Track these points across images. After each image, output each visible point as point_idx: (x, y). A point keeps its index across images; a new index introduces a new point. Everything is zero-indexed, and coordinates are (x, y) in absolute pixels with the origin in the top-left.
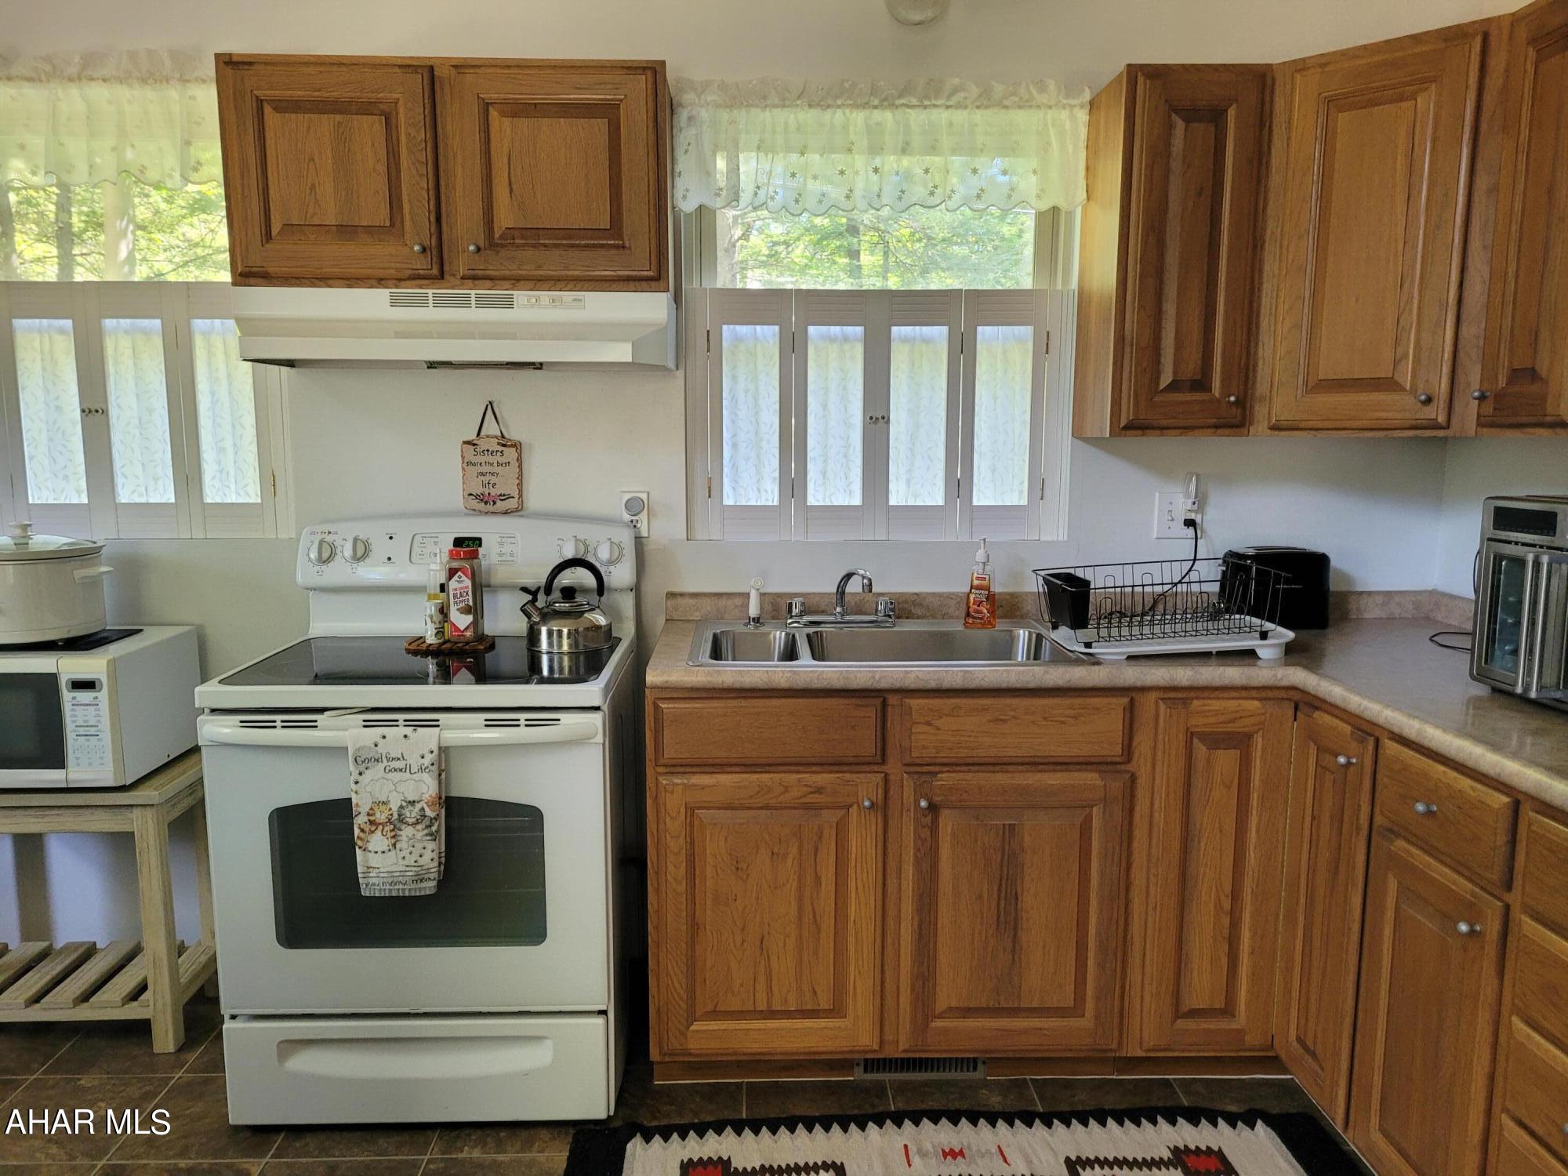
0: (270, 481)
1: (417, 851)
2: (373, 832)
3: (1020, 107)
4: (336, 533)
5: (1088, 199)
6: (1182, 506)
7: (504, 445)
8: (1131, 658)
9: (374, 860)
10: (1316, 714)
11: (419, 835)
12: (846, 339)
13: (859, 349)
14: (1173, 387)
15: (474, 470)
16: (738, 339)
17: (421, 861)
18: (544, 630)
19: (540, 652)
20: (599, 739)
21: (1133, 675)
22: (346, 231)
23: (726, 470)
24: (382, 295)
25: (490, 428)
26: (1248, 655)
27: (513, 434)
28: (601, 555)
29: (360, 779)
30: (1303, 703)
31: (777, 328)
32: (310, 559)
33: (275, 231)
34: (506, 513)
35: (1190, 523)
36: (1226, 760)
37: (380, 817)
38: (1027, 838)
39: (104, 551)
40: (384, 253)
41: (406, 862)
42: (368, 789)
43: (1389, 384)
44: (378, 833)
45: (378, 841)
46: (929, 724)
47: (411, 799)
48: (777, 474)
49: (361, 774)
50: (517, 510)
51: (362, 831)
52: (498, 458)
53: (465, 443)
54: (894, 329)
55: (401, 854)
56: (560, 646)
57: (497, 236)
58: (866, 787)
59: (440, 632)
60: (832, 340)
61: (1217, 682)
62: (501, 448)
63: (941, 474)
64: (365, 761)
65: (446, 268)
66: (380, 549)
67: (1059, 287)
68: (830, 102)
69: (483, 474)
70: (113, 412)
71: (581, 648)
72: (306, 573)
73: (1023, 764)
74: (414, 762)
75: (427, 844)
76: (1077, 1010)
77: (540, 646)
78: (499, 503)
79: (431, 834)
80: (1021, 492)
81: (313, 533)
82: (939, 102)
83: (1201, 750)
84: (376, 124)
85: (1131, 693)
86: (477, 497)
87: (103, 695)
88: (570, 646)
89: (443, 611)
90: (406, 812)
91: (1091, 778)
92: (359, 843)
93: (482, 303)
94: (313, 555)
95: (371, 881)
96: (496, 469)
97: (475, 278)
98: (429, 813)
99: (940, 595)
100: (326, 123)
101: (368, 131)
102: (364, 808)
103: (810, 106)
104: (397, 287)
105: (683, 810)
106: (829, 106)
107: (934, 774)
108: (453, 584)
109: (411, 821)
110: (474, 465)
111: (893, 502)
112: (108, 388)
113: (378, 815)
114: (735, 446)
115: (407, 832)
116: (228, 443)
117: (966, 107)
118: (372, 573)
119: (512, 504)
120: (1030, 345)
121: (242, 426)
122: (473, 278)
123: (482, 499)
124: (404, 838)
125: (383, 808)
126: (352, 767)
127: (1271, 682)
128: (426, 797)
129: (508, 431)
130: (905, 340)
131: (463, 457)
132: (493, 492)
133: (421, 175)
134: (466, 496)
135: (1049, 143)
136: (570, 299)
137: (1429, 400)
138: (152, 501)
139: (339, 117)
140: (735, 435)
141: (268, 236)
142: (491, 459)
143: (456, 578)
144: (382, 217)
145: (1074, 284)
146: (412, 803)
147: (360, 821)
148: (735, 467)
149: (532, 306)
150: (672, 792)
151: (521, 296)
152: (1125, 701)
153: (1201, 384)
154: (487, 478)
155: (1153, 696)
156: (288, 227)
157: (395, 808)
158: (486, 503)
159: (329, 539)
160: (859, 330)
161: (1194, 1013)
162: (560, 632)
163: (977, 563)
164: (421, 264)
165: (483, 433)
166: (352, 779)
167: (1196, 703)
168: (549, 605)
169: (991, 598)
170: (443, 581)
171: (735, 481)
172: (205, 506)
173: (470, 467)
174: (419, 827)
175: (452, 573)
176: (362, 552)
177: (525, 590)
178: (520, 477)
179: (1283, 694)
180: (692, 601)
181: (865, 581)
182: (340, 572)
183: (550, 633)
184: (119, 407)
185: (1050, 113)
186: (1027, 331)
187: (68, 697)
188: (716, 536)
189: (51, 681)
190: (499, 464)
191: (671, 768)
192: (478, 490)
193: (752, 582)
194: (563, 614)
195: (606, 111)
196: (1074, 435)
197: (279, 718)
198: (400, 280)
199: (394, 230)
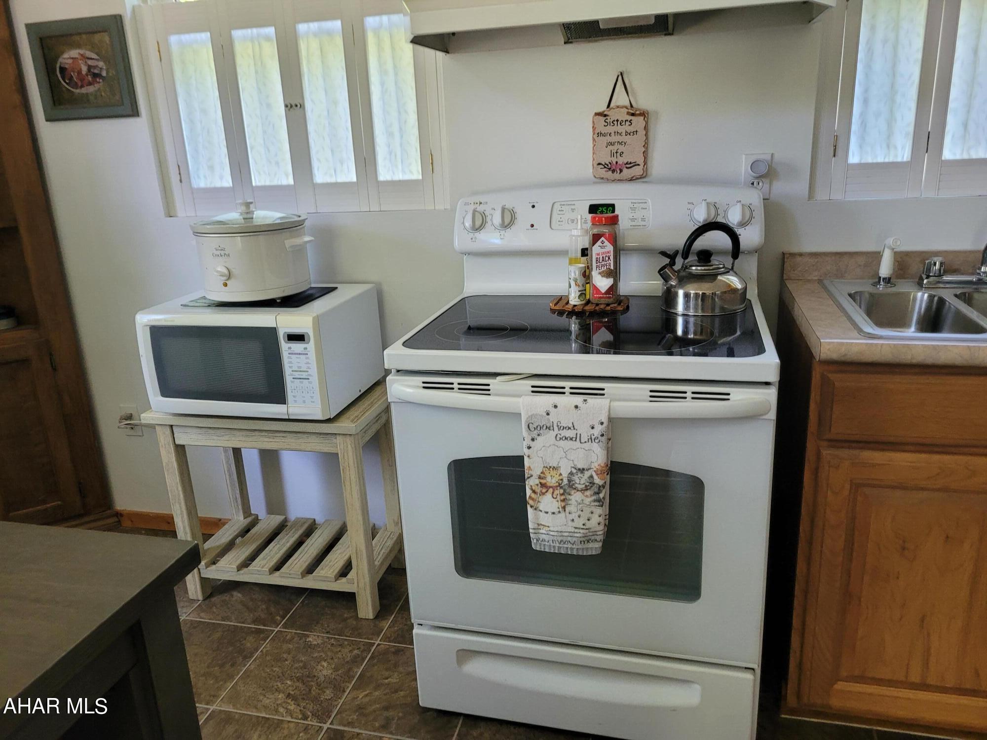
0: (429, 160)
1: (586, 514)
2: (543, 494)
4: (486, 203)
7: (633, 115)
9: (544, 519)
11: (588, 501)
15: (604, 140)
17: (588, 525)
18: (681, 293)
19: (676, 314)
20: (772, 415)
23: (854, 127)
25: (621, 98)
27: (642, 103)
28: (733, 218)
29: (532, 444)
32: (465, 228)
34: (630, 180)
37: (551, 481)
39: (307, 223)
41: (575, 524)
42: (541, 454)
44: (549, 495)
45: (548, 502)
47: (580, 466)
48: (911, 129)
49: (533, 440)
50: (642, 177)
51: (534, 492)
52: (626, 128)
53: (597, 114)
55: (571, 517)
59: (582, 294)
62: (629, 118)
64: (537, 428)
66: (524, 216)
69: (611, 144)
70: (308, 105)
71: (717, 312)
72: (461, 240)
74: (584, 431)
75: (593, 509)
77: (676, 309)
78: (625, 171)
79: (599, 500)
81: (466, 204)
86: (605, 166)
87: (311, 346)
89: (586, 275)
90: (576, 478)
92: (531, 502)
94: (468, 224)
95: (542, 537)
96: (624, 138)
98: (598, 481)
102: (537, 472)
105: (847, 486)
108: (596, 249)
109: (580, 487)
110: (604, 135)
112: (304, 89)
113: (549, 479)
114: (866, 101)
115: (576, 497)
116: (395, 129)
118: (518, 238)
119: (637, 171)
121: (406, 112)
123: (611, 168)
124: (573, 502)
125: (553, 473)
126: (525, 433)
128: (595, 466)
129: (635, 99)
131: (594, 129)
132: (621, 160)
134: (595, 165)
138: (339, 180)
142: (619, 128)
143: (599, 243)
146: (582, 471)
147: (531, 483)
148: (864, 124)
150: (836, 466)
154: (614, 148)
157: (565, 472)
158: (613, 171)
159: (480, 208)
165: (612, 105)
166: (525, 444)
168: (685, 268)
170: (587, 246)
171: (862, 139)
172: (379, 183)
173: (601, 138)
174: (588, 493)
175: (596, 238)
176: (509, 220)
177: (664, 254)
178: (646, 145)
180: (812, 261)
182: (492, 239)
183: (687, 296)
184: (312, 101)
187: (285, 347)
188: (837, 196)
189: (273, 331)
190: (627, 133)
191: (837, 443)
192: (606, 159)
193: (890, 241)
194: (700, 278)
197: (456, 381)
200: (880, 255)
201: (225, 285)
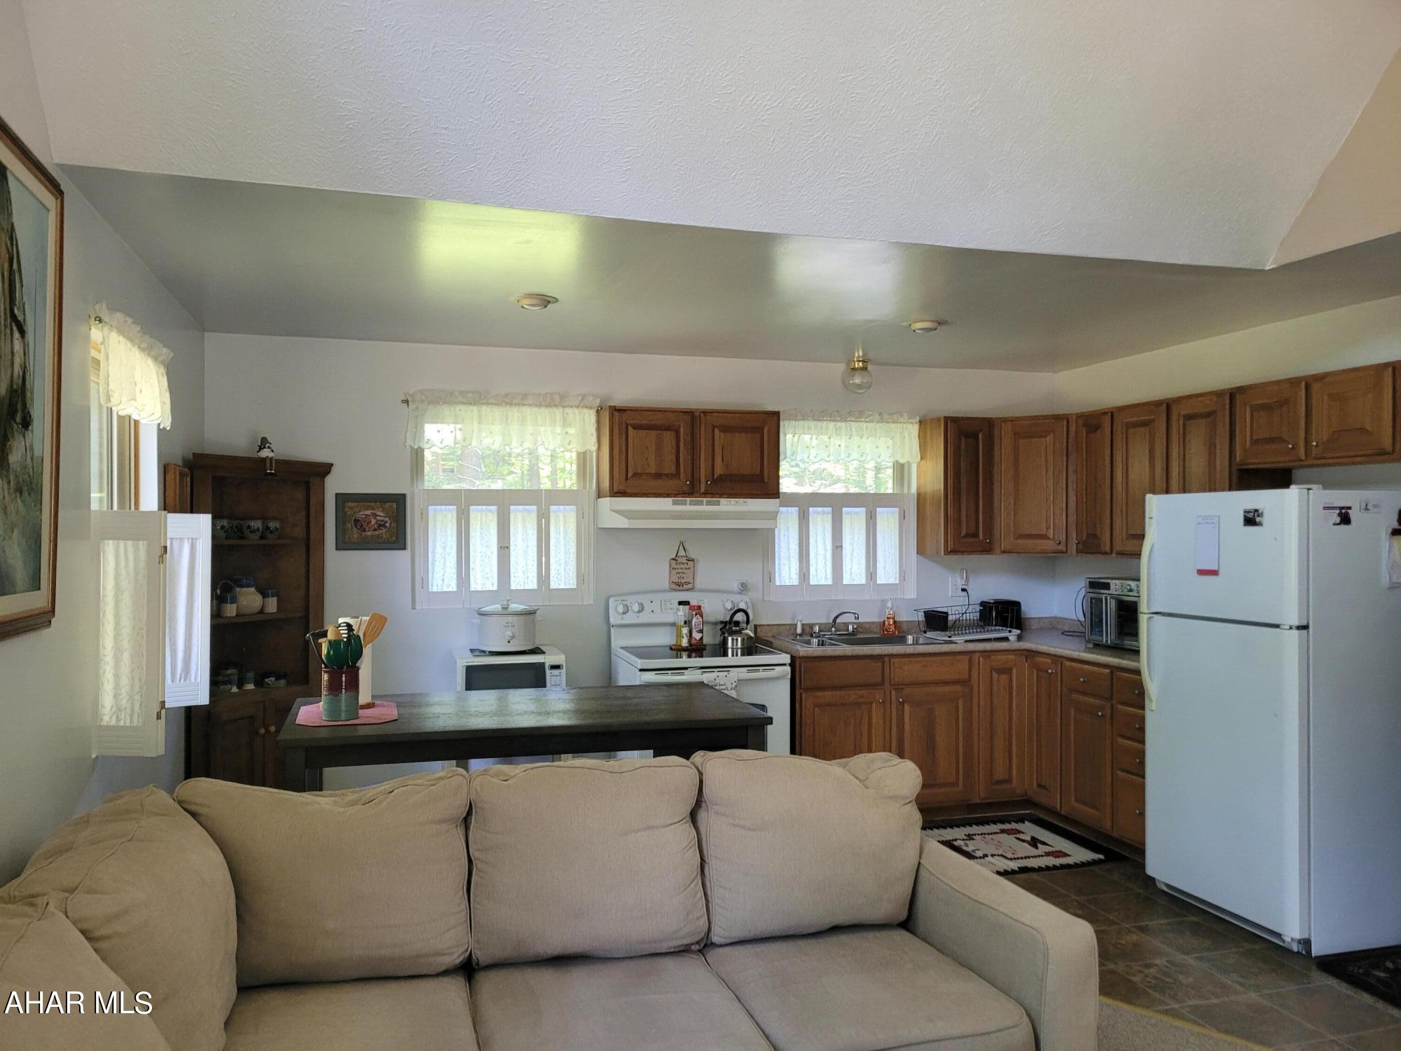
0: (581, 578)
3: (894, 423)
5: (921, 459)
6: (960, 583)
8: (966, 641)
10: (1036, 658)
12: (824, 513)
13: (830, 517)
14: (967, 536)
15: (673, 571)
16: (783, 515)
18: (730, 638)
19: (728, 646)
20: (789, 676)
21: (971, 647)
22: (658, 476)
23: (777, 569)
24: (670, 500)
25: (682, 553)
26: (1006, 639)
27: (692, 555)
28: (742, 606)
30: (1030, 654)
31: (797, 508)
32: (617, 612)
33: (629, 475)
34: (687, 590)
35: (963, 590)
36: (1004, 677)
38: (937, 713)
40: (671, 484)
43: (1044, 537)
46: (899, 668)
48: (798, 571)
50: (695, 589)
52: (685, 566)
53: (671, 559)
54: (844, 509)
56: (737, 645)
57: (715, 477)
58: (879, 696)
59: (688, 641)
60: (819, 513)
61: (1000, 648)
62: (687, 561)
63: (864, 570)
65: (695, 490)
66: (648, 608)
67: (906, 491)
68: (821, 419)
69: (679, 573)
70: (512, 548)
71: (746, 646)
72: (615, 618)
73: (934, 683)
74: (729, 686)
76: (956, 784)
78: (686, 586)
80: (896, 578)
82: (863, 420)
83: (995, 675)
84: (673, 434)
85: (969, 653)
86: (675, 583)
87: (563, 671)
88: (741, 645)
91: (958, 688)
93: (709, 503)
96: (684, 571)
99: (869, 623)
100: (653, 433)
101: (669, 437)
103: (814, 420)
104: (675, 497)
105: (812, 707)
106: (820, 420)
107: (902, 689)
108: (694, 620)
111: (845, 583)
112: (510, 537)
114: (780, 559)
116: (561, 561)
117: (873, 422)
118: (644, 618)
119: (690, 586)
120: (897, 516)
122: (705, 494)
123: (678, 585)
127: (1018, 648)
129: (689, 555)
130: (848, 513)
131: (670, 566)
132: (683, 581)
133: (689, 455)
134: (671, 583)
135: (905, 437)
136: (742, 502)
137: (1059, 543)
138: (526, 588)
139: (658, 432)
140: (780, 555)
141: (627, 479)
142: (682, 566)
143: (696, 618)
144: (673, 470)
145: (914, 490)
150: (808, 700)
151: (723, 501)
152: (969, 657)
153: (976, 535)
154: (680, 575)
155: (977, 655)
156: (635, 474)
158: (680, 586)
159: (627, 603)
160: (830, 510)
161: (998, 782)
162: (737, 640)
163: (888, 608)
164: (686, 489)
165: (678, 555)
167: (993, 657)
168: (731, 628)
169: (895, 622)
171: (780, 574)
172: (551, 590)
173: (674, 570)
175: (694, 615)
176: (641, 609)
177: (722, 622)
178: (695, 573)
179: (1022, 653)
180: (768, 628)
181: (856, 615)
182: (633, 618)
183: (733, 640)
184: (515, 545)
185: (905, 425)
186: (896, 510)
187: (548, 672)
188: (774, 599)
189: (542, 665)
190: (686, 569)
191: (807, 690)
192: (676, 580)
193: (800, 618)
194: (735, 633)
195: (759, 430)
196: (917, 553)
197: (670, 672)
198: (676, 494)
199: (677, 475)
200: (796, 625)
201: (509, 642)
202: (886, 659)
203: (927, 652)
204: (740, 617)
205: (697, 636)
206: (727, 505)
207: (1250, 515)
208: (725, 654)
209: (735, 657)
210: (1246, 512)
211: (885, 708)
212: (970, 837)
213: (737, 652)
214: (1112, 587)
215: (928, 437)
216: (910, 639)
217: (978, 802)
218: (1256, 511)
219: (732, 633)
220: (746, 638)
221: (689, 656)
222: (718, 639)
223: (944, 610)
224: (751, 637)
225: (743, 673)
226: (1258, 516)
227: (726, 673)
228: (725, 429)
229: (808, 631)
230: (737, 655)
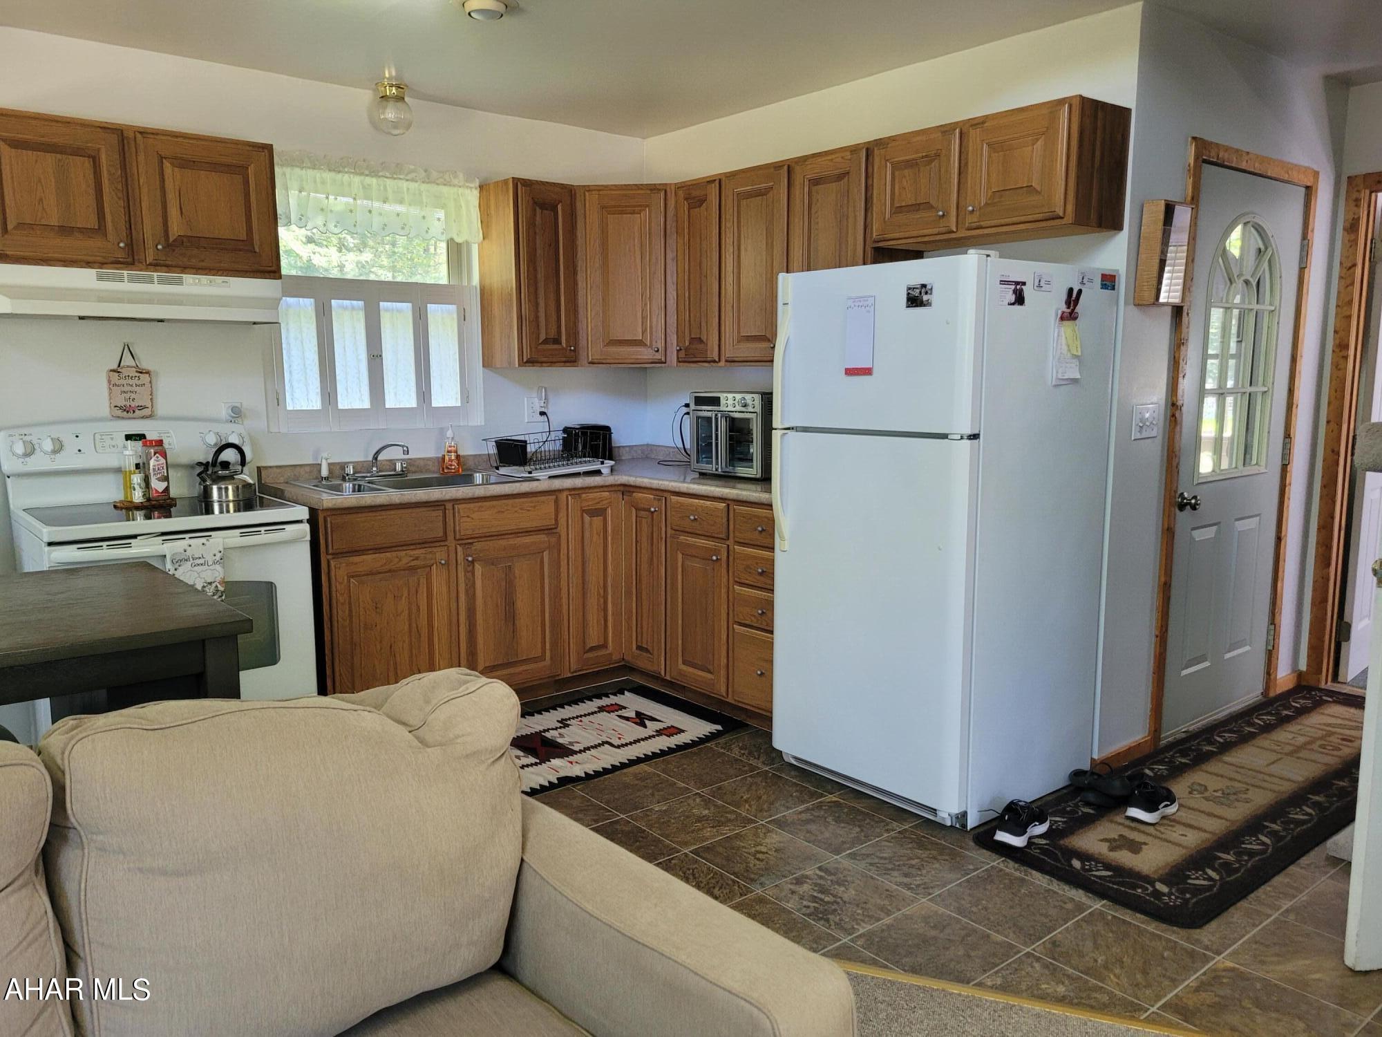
3: (445, 185)
5: (484, 238)
6: (538, 405)
7: (141, 373)
8: (550, 477)
10: (634, 494)
12: (353, 308)
13: (361, 315)
14: (546, 341)
15: (117, 390)
16: (288, 306)
18: (215, 488)
21: (558, 484)
22: (65, 230)
23: (287, 388)
24: (91, 273)
25: (128, 361)
26: (598, 472)
27: (145, 365)
28: (240, 440)
30: (627, 489)
31: (313, 300)
32: (12, 454)
33: (10, 227)
34: (143, 418)
35: (542, 413)
36: (598, 521)
38: (516, 571)
40: (92, 246)
43: (640, 343)
46: (468, 517)
47: (209, 581)
48: (319, 390)
49: (176, 570)
50: (152, 414)
52: (136, 381)
53: (110, 371)
54: (381, 304)
56: (227, 496)
57: (171, 240)
58: (440, 554)
59: (145, 496)
60: (345, 308)
62: (138, 374)
63: (414, 389)
64: (179, 561)
65: (136, 257)
66: (70, 444)
67: (465, 282)
68: (341, 169)
69: (125, 392)
71: (241, 497)
72: (10, 464)
73: (511, 534)
74: (210, 559)
76: (542, 658)
77: (212, 497)
78: (137, 412)
80: (456, 399)
81: (8, 436)
82: (401, 177)
83: (587, 518)
84: (88, 163)
85: (555, 491)
86: (121, 408)
88: (234, 496)
89: (147, 481)
90: (207, 589)
91: (542, 537)
93: (161, 281)
94: (18, 450)
96: (134, 389)
97: (156, 265)
98: (220, 589)
99: (423, 459)
100: (49, 158)
101: (79, 166)
103: (330, 170)
104: (101, 268)
105: (346, 578)
106: (339, 172)
107: (472, 543)
108: (153, 462)
109: (210, 594)
110: (118, 386)
111: (387, 406)
114: (290, 372)
117: (417, 181)
119: (146, 412)
120: (455, 316)
122: (155, 266)
123: (126, 409)
126: (171, 565)
127: (613, 483)
128: (218, 579)
129: (140, 363)
130: (388, 310)
131: (109, 382)
132: (133, 404)
133: (119, 198)
134: (113, 408)
135: (461, 206)
136: (220, 281)
137: (658, 351)
139: (58, 156)
140: (290, 366)
141: (5, 230)
142: (131, 382)
143: (154, 458)
144: (93, 223)
145: (476, 280)
146: (210, 583)
148: (292, 386)
149: (196, 284)
150: (339, 568)
151: (188, 278)
152: (554, 497)
153: (557, 341)
154: (127, 396)
155: (565, 494)
156: (20, 225)
157: (199, 586)
158: (128, 412)
159: (27, 439)
160: (361, 303)
161: (592, 649)
162: (227, 489)
163: (448, 438)
164: (120, 255)
165: (122, 365)
166: (171, 573)
167: (584, 495)
168: (214, 473)
169: (458, 457)
170: (137, 461)
171: (292, 395)
173: (115, 388)
174: (215, 597)
175: (152, 455)
176: (59, 447)
177: (200, 464)
178: (152, 394)
179: (616, 488)
180: (278, 470)
181: (405, 448)
182: (43, 462)
183: (220, 489)
185: (461, 190)
186: (453, 308)
188: (284, 430)
190: (137, 386)
191: (336, 555)
192: (122, 403)
193: (325, 455)
194: (224, 478)
195: (241, 170)
196: (483, 366)
197: (105, 544)
198: (103, 264)
199: (101, 229)
200: (320, 465)
202: (449, 506)
203: (503, 493)
204: (229, 455)
205: (158, 486)
206: (194, 285)
207: (916, 293)
208: (209, 510)
209: (225, 515)
210: (910, 289)
211: (449, 570)
212: (564, 723)
213: (228, 506)
214: (723, 401)
215: (493, 207)
216: (478, 478)
217: (570, 675)
218: (924, 286)
219: (218, 479)
220: (240, 486)
221: (148, 517)
222: (197, 490)
223: (522, 438)
224: (250, 485)
225: (234, 538)
226: (926, 293)
227: (203, 540)
228: (184, 163)
229: (339, 474)
230: (228, 511)
